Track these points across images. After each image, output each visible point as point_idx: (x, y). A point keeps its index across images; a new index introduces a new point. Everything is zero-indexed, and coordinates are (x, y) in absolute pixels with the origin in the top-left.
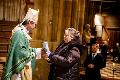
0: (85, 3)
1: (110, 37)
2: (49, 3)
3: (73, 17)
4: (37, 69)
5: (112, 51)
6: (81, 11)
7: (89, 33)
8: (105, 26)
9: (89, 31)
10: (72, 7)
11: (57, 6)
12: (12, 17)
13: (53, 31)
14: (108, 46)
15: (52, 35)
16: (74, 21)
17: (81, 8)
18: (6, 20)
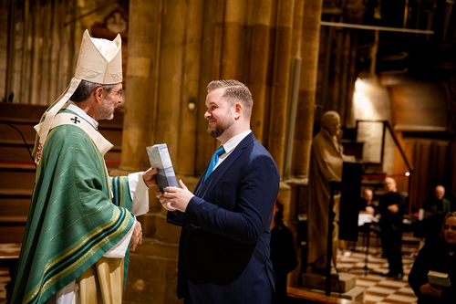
0: (318, 34)
1: (414, 165)
2: (186, 31)
3: (275, 83)
4: (140, 285)
5: (421, 214)
6: (307, 64)
7: (337, 145)
8: (394, 125)
9: (335, 138)
10: (272, 47)
11: (216, 45)
12: (39, 89)
13: (201, 138)
14: (408, 198)
15: (196, 152)
16: (279, 97)
17: (306, 51)
18: (16, 100)
